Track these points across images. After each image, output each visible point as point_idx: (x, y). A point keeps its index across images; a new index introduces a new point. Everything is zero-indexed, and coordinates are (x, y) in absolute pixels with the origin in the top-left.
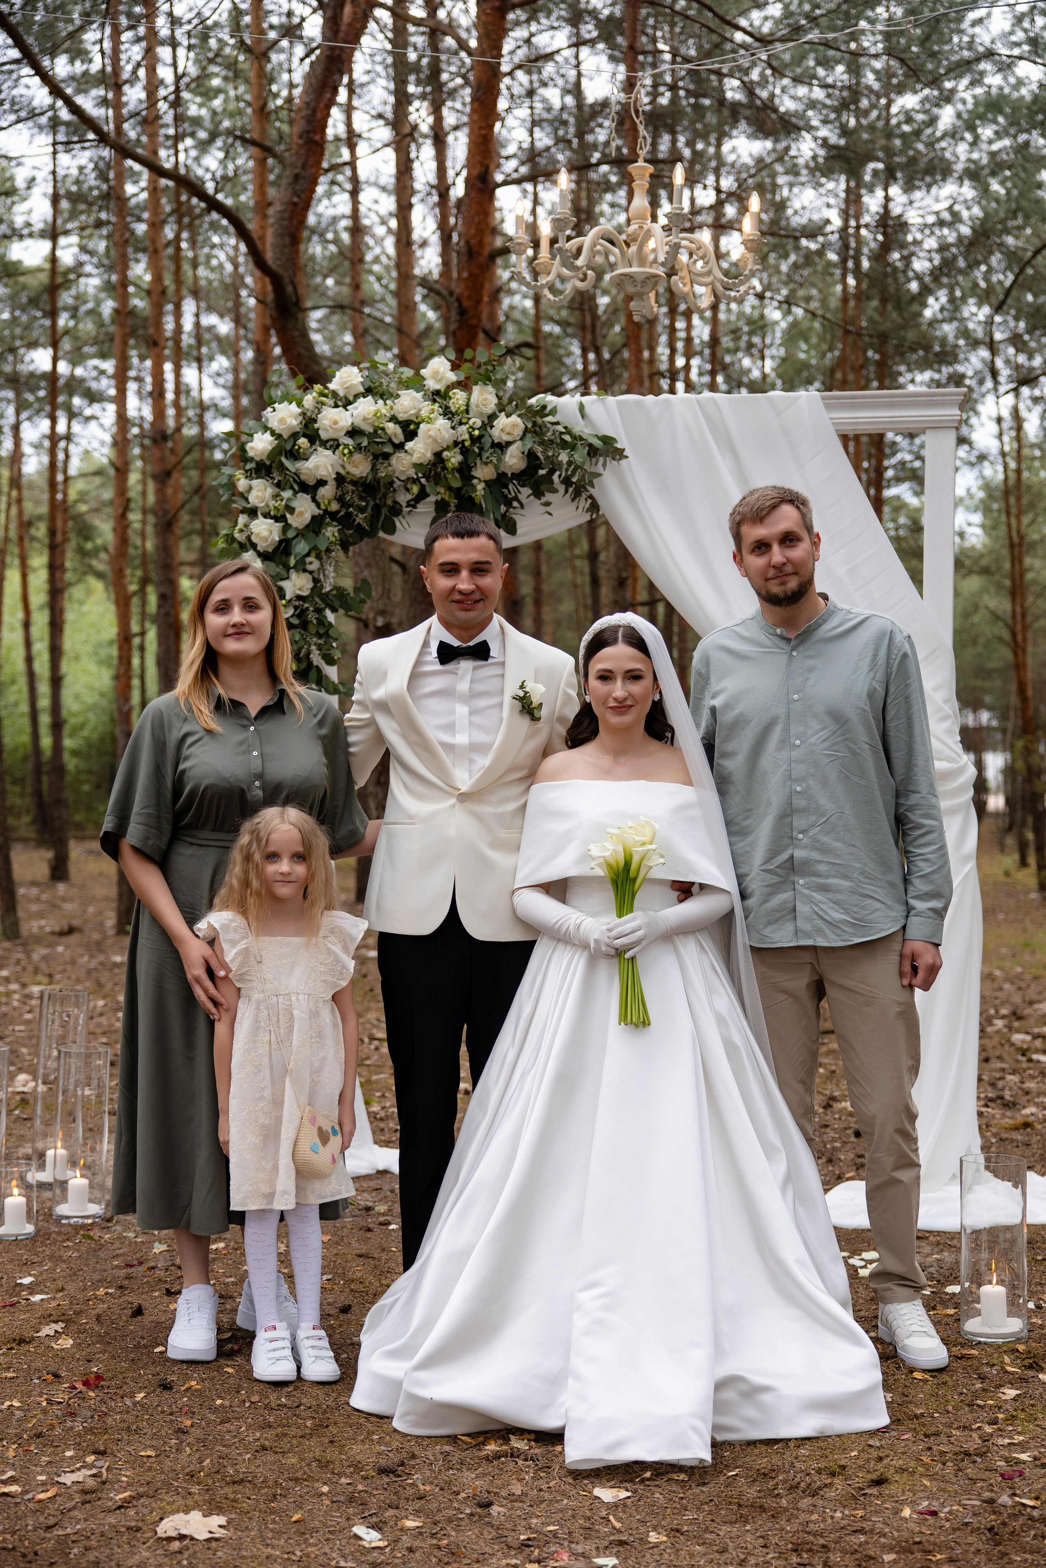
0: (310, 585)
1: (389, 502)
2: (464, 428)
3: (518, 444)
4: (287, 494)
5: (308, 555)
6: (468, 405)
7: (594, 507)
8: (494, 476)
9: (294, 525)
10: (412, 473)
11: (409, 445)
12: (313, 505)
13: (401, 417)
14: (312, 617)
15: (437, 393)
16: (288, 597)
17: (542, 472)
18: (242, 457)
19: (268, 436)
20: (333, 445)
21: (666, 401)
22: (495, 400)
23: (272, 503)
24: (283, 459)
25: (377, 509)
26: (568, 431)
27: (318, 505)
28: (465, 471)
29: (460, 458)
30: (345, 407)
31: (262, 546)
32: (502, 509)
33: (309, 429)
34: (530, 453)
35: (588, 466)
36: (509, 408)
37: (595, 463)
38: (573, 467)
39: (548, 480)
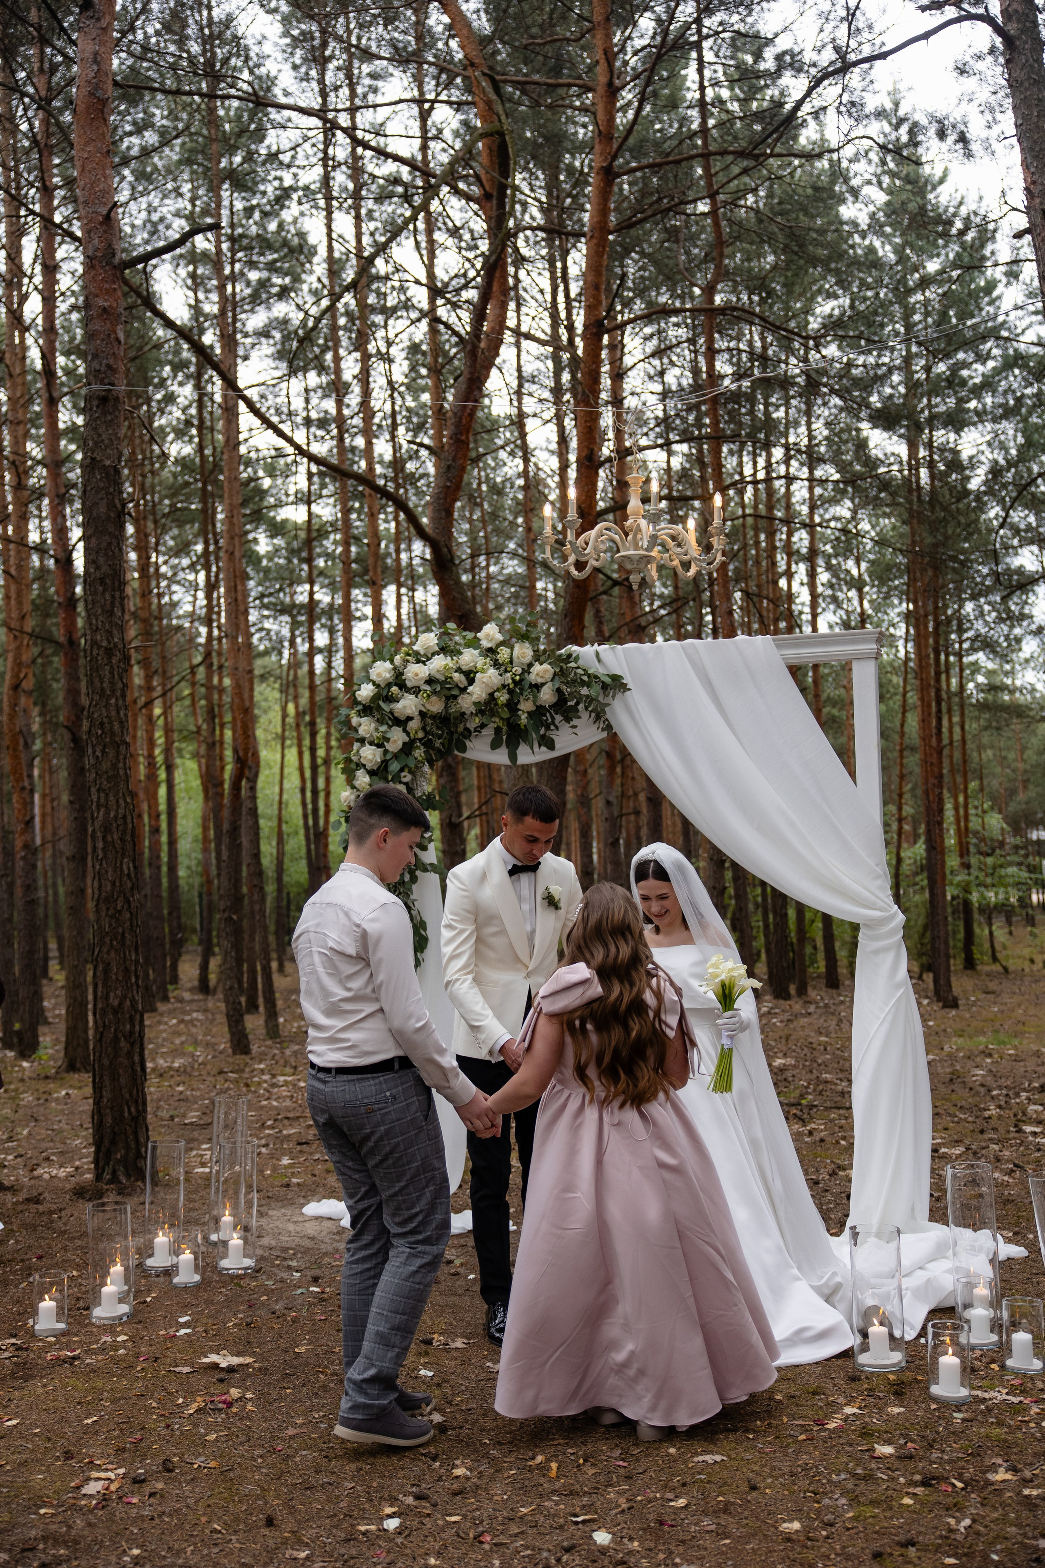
1: (461, 728)
2: (508, 675)
3: (550, 684)
4: (384, 728)
5: (402, 770)
6: (511, 658)
7: (609, 727)
8: (534, 708)
9: (391, 749)
10: (474, 709)
11: (470, 689)
12: (404, 735)
13: (464, 668)
15: (489, 650)
17: (569, 703)
18: (354, 702)
19: (370, 686)
20: (416, 691)
21: (659, 647)
22: (532, 653)
23: (375, 734)
24: (381, 703)
25: (451, 733)
26: (586, 673)
27: (408, 734)
28: (512, 706)
29: (507, 696)
30: (424, 663)
31: (369, 766)
32: (542, 732)
33: (399, 680)
34: (559, 690)
35: (601, 698)
36: (542, 658)
37: (606, 696)
38: (590, 699)
39: (575, 709)
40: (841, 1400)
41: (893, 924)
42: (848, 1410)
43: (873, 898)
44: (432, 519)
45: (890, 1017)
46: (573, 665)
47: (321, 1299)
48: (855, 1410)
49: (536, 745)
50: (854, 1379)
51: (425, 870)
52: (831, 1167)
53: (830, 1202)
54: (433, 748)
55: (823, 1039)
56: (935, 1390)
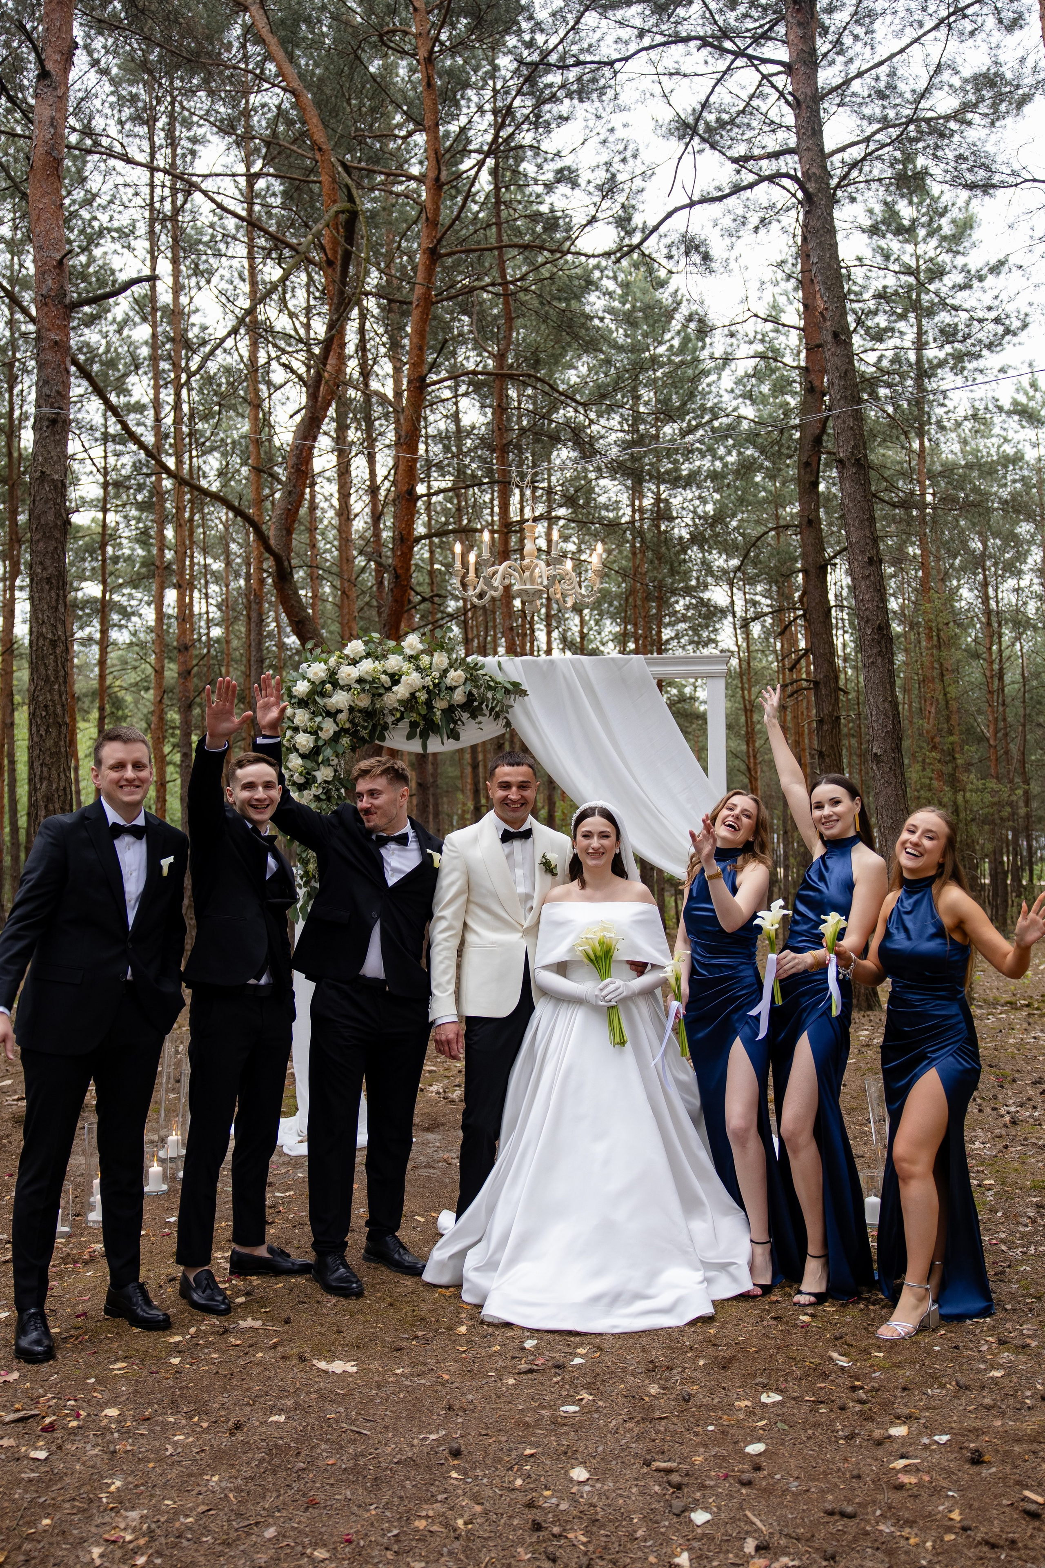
0: (332, 774)
1: (382, 723)
2: (429, 678)
3: (462, 687)
4: (318, 718)
5: (330, 755)
6: (431, 664)
7: (508, 725)
8: (447, 706)
9: (323, 737)
10: (396, 705)
11: (395, 688)
12: (334, 725)
13: (390, 671)
14: (334, 794)
15: (411, 657)
16: (319, 782)
17: (476, 704)
19: (306, 683)
20: (348, 688)
22: (447, 661)
23: (309, 724)
24: (316, 697)
25: (375, 727)
26: (492, 679)
27: (338, 725)
28: (429, 704)
29: (426, 696)
30: (354, 665)
31: (302, 750)
32: (451, 726)
33: (332, 678)
34: (470, 693)
35: (504, 701)
36: (456, 665)
37: (509, 699)
39: (479, 708)
46: (480, 671)
49: (445, 738)
54: (358, 737)
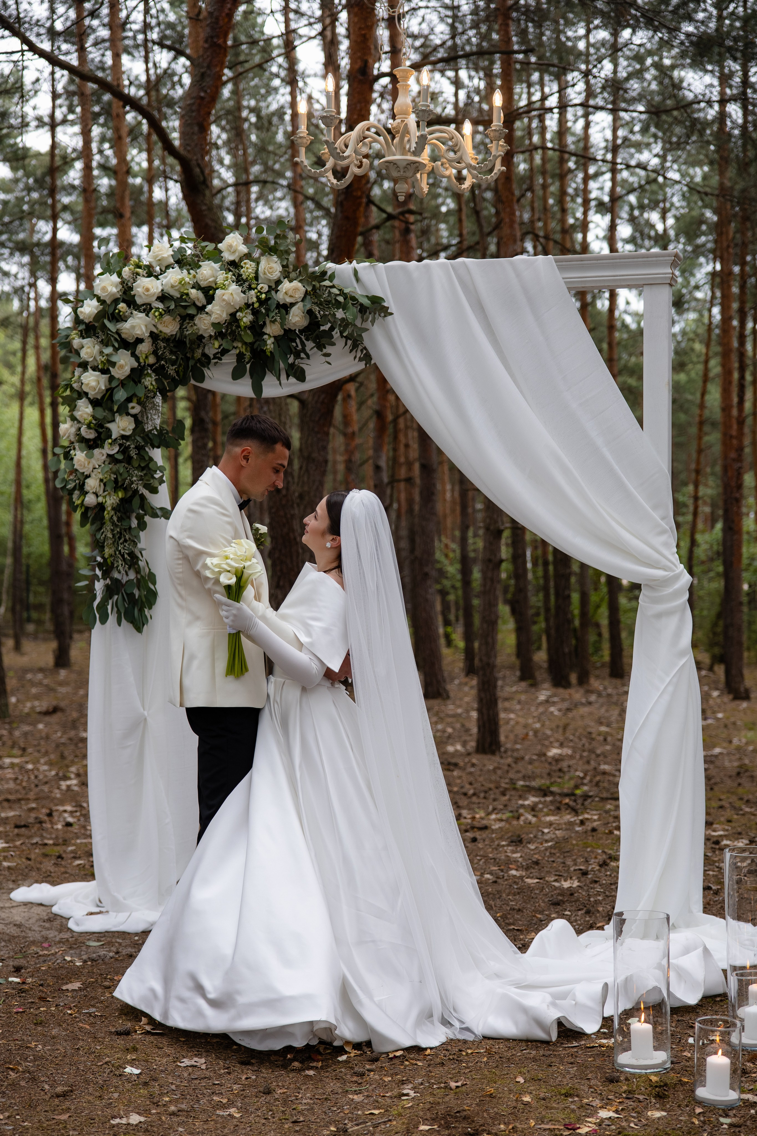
0: (133, 426)
1: (198, 353)
2: (253, 292)
3: (300, 304)
4: (108, 350)
5: (129, 400)
6: (257, 272)
7: (367, 357)
8: (282, 332)
9: (117, 376)
10: (214, 331)
11: (209, 308)
12: (133, 360)
13: (203, 284)
14: (133, 453)
15: (231, 263)
16: (114, 437)
17: (322, 328)
19: (95, 302)
20: (147, 309)
21: (427, 266)
22: (280, 268)
23: (99, 358)
24: (106, 322)
25: (187, 360)
26: (342, 293)
27: (137, 359)
28: (257, 329)
29: (250, 317)
30: (157, 277)
31: (92, 394)
32: (291, 360)
33: (127, 295)
34: (310, 312)
35: (358, 322)
36: (293, 275)
37: (364, 320)
38: (345, 324)
39: (328, 334)
40: (597, 1103)
41: (677, 586)
42: (604, 1114)
43: (656, 556)
44: (184, 135)
45: (671, 689)
46: (327, 283)
47: (21, 990)
48: (612, 1114)
49: (283, 376)
50: (612, 1080)
51: (155, 515)
52: (601, 858)
53: (599, 894)
54: (167, 376)
55: (603, 729)
56: (701, 1092)
